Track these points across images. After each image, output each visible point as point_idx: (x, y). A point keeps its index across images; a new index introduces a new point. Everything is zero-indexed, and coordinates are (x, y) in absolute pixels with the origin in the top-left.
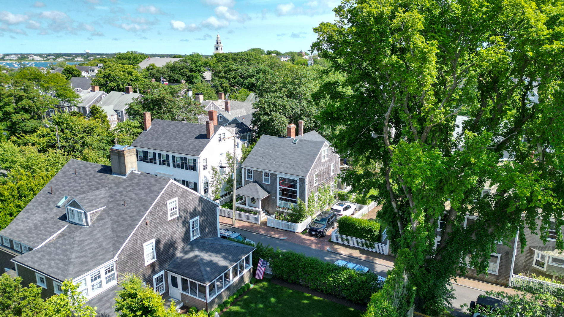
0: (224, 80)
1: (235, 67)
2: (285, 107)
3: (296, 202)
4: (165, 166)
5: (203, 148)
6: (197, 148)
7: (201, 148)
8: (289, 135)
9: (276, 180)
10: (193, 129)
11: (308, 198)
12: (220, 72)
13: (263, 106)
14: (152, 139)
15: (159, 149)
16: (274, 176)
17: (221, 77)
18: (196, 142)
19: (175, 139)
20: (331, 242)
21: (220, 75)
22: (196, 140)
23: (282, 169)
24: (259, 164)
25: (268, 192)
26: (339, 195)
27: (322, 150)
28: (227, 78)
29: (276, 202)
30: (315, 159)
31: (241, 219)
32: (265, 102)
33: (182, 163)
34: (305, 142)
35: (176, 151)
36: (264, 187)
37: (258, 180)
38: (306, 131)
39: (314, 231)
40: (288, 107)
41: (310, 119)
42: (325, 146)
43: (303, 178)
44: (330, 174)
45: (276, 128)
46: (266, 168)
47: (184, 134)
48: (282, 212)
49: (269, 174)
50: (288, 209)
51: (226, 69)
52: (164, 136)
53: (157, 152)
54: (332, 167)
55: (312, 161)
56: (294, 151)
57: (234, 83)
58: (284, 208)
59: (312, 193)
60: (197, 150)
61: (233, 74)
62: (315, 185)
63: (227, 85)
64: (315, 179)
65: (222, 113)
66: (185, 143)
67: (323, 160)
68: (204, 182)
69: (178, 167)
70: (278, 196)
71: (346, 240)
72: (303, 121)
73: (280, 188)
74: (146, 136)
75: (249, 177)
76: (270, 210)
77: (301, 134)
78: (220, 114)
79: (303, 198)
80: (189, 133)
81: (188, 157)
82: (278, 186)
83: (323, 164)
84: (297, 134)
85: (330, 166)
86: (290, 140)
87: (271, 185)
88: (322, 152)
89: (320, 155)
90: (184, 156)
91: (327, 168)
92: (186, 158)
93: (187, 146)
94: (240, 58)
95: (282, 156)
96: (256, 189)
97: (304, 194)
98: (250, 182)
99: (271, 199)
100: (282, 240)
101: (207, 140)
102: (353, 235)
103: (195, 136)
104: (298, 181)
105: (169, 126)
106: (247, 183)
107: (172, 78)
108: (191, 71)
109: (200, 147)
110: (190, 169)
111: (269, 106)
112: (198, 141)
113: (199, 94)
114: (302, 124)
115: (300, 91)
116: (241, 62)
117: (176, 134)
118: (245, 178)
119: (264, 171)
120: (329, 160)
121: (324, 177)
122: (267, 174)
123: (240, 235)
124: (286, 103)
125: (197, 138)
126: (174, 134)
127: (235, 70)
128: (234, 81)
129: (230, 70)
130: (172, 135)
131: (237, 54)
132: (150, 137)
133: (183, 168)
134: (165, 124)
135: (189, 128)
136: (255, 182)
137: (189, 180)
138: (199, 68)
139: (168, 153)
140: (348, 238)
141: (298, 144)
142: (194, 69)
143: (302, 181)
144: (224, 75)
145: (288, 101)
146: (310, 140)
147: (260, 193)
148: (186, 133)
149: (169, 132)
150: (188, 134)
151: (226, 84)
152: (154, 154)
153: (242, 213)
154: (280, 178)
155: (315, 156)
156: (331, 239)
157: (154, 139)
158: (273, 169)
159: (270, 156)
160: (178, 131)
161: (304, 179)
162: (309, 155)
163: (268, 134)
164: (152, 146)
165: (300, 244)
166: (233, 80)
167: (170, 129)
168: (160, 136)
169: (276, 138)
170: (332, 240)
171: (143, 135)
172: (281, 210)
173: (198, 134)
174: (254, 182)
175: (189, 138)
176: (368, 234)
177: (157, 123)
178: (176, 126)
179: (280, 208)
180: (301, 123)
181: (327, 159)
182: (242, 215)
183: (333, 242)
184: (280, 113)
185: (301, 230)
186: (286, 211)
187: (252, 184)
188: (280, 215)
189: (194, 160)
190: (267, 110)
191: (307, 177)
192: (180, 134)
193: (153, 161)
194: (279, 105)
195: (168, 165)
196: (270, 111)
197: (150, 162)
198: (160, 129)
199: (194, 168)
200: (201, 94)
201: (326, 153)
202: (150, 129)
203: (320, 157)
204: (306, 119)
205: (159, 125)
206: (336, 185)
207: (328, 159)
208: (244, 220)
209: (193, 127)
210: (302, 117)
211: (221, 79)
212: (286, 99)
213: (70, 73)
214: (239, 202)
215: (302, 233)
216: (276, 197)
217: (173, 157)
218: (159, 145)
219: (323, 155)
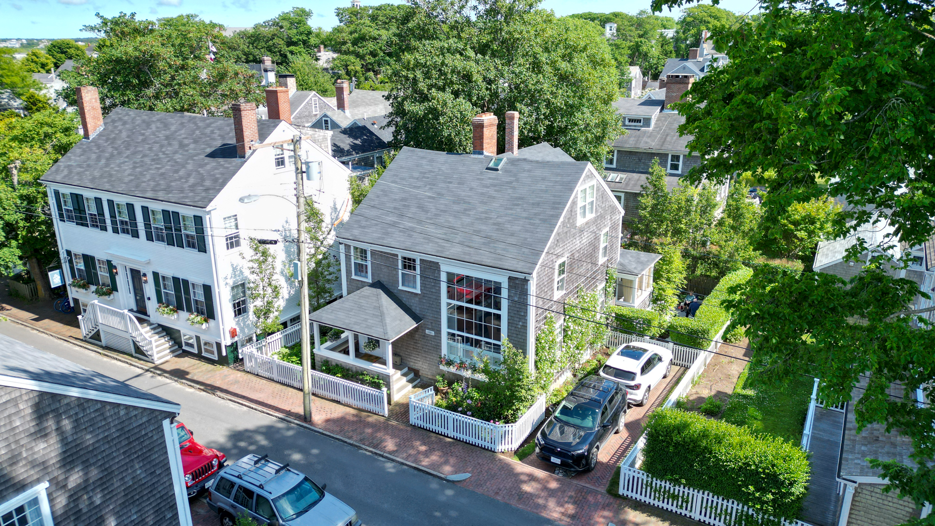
0: (352, 58)
1: (375, 33)
2: (467, 77)
3: (497, 348)
4: (129, 237)
5: (223, 184)
6: (208, 183)
7: (219, 184)
8: (478, 148)
9: (438, 281)
10: (208, 131)
11: (537, 339)
12: (344, 43)
13: (411, 76)
14: (99, 159)
15: (107, 187)
16: (431, 269)
17: (347, 53)
18: (208, 167)
19: (156, 160)
20: (617, 496)
21: (344, 48)
22: (208, 160)
23: (455, 250)
24: (387, 234)
25: (415, 317)
26: (619, 317)
27: (579, 188)
28: (357, 55)
29: (438, 347)
30: (558, 217)
31: (334, 396)
32: (418, 65)
33: (168, 228)
34: (527, 167)
35: (149, 195)
36: (404, 300)
37: (384, 280)
38: (524, 142)
39: (558, 455)
40: (476, 77)
41: (537, 109)
42: (587, 177)
43: (522, 276)
44: (597, 259)
45: (446, 133)
46: (408, 243)
47: (182, 146)
48: (458, 379)
49: (418, 262)
50: (474, 369)
51: (356, 35)
52: (128, 152)
53: (105, 197)
54: (602, 238)
55: (550, 222)
56: (491, 191)
57: (371, 64)
58: (462, 365)
59: (549, 321)
60: (207, 190)
61: (371, 46)
62: (558, 295)
63: (358, 68)
64: (557, 278)
65: (329, 113)
66: (177, 171)
67: (580, 221)
68: (231, 282)
69: (160, 239)
70: (445, 330)
71: (675, 497)
72: (516, 114)
73: (449, 304)
74: (84, 152)
75: (361, 269)
76: (424, 367)
77: (512, 150)
78: (325, 116)
79: (519, 339)
80: (196, 142)
81: (183, 211)
82: (444, 299)
83: (581, 231)
84: (501, 149)
85: (597, 238)
86: (481, 162)
87: (423, 295)
88: (579, 196)
89: (574, 203)
90: (171, 208)
91: (590, 244)
92: (176, 214)
93: (181, 178)
94: (385, 15)
95: (456, 207)
96: (379, 308)
97: (525, 327)
98: (363, 284)
99: (425, 336)
100: (453, 482)
101: (237, 161)
102: (702, 486)
103: (209, 150)
104: (505, 285)
105: (148, 124)
106: (354, 287)
107: (251, 58)
108: (290, 43)
109: (216, 180)
110: (191, 245)
111: (427, 76)
112: (212, 163)
113: (286, 76)
114: (516, 122)
115: (509, 33)
116: (386, 23)
117: (162, 146)
118: (348, 272)
119: (401, 254)
120: (595, 220)
121: (582, 270)
122: (409, 264)
123: (306, 479)
124: (472, 66)
125: (212, 155)
126: (156, 147)
127: (375, 39)
128: (372, 60)
129: (363, 38)
130: (150, 149)
131: (379, 8)
132: (94, 156)
133: (171, 243)
134: (138, 121)
135: (198, 128)
136: (377, 284)
137: (192, 279)
138: (305, 38)
139: (130, 200)
140: (679, 490)
141: (506, 171)
142: (294, 40)
143: (519, 286)
144: (352, 49)
145: (477, 62)
146: (539, 159)
147: (388, 320)
148: (186, 142)
149: (144, 140)
150: (192, 146)
151: (356, 65)
152: (98, 201)
153: (337, 380)
154: (449, 274)
155: (558, 205)
156: (615, 482)
157: (103, 161)
158: (430, 248)
159: (421, 207)
160: (167, 138)
161: (526, 281)
162: (538, 204)
163: (418, 145)
164: (93, 180)
165: (514, 503)
166: (370, 59)
167: (148, 133)
168: (120, 153)
169: (441, 156)
170: (622, 491)
171: (78, 151)
172: (452, 369)
173: (218, 143)
174: (374, 285)
175: (191, 157)
176: (764, 491)
177: (120, 119)
178: (166, 126)
179: (449, 363)
180: (512, 118)
181: (590, 216)
182: (336, 385)
183: (625, 498)
184: (456, 94)
185: (515, 445)
186: (468, 374)
187: (367, 290)
188: (450, 384)
189: (199, 220)
190: (422, 85)
191: (535, 274)
192: (170, 144)
193: (98, 223)
194: (453, 72)
195: (136, 235)
196: (430, 87)
197: (93, 226)
198: (124, 134)
199: (199, 243)
200: (292, 76)
201: (589, 200)
202: (100, 135)
203: (572, 211)
204: (526, 110)
205: (125, 123)
206: (611, 290)
207: (593, 215)
208: (342, 398)
209: (208, 126)
210: (518, 105)
211: (345, 57)
212: (471, 54)
213: (62, 53)
214: (328, 344)
215: (516, 452)
216: (438, 332)
217: (145, 209)
218: (111, 175)
219: (580, 204)
